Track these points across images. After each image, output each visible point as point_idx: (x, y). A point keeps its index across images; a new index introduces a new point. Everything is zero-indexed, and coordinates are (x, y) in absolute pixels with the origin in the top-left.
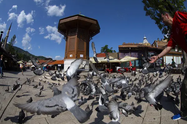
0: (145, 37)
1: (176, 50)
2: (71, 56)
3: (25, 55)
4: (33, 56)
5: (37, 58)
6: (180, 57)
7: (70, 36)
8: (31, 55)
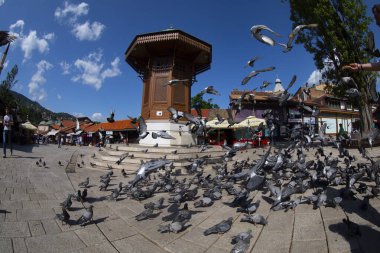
0: (278, 80)
1: (342, 107)
2: (158, 113)
3: (32, 110)
4: (49, 113)
5: (55, 117)
6: (350, 121)
7: (158, 72)
8: (43, 109)
